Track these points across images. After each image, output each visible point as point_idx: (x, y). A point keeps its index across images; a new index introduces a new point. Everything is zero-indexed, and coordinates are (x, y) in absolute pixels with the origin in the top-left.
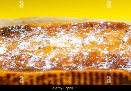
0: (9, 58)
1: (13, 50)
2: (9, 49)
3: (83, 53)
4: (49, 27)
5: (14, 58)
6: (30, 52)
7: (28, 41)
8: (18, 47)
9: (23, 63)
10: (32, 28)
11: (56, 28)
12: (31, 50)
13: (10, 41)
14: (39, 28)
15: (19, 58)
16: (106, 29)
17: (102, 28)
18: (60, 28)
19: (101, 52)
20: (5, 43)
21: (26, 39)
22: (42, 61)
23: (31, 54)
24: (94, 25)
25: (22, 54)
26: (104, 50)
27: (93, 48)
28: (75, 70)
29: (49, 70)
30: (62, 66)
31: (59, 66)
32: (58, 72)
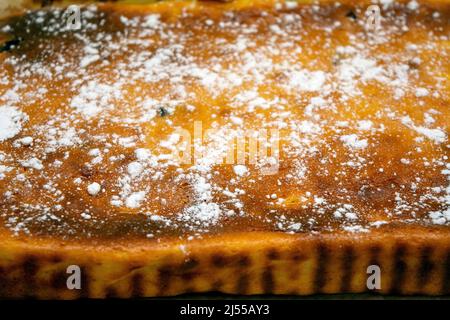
0: (35, 163)
1: (51, 122)
2: (35, 114)
3: (343, 138)
4: (188, 18)
5: (58, 163)
6: (123, 131)
7: (112, 80)
8: (73, 105)
9: (94, 188)
10: (124, 19)
11: (216, 22)
12: (129, 121)
13: (37, 76)
14: (152, 20)
15: (76, 161)
16: (405, 28)
17: (392, 23)
18: (234, 20)
19: (416, 134)
20: (19, 84)
21: (103, 70)
22: (177, 180)
23: (126, 142)
24: (358, 11)
25: (91, 145)
26: (422, 124)
27: (379, 115)
28: (331, 237)
29: (214, 230)
30: (265, 211)
31: (255, 212)
32: (252, 243)
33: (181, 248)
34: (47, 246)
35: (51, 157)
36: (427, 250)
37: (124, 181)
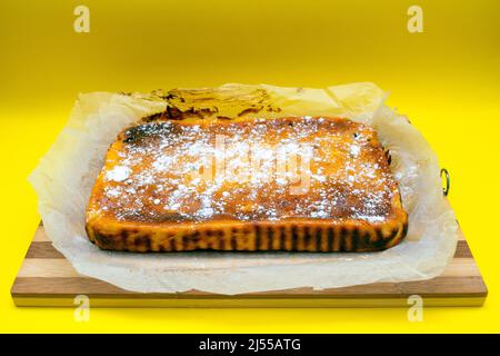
0: (132, 191)
1: (142, 173)
2: (136, 169)
5: (143, 191)
6: (174, 177)
7: (172, 154)
8: (153, 166)
9: (157, 201)
10: (183, 128)
11: (226, 128)
12: (177, 173)
13: (139, 153)
14: (196, 128)
15: (151, 190)
20: (130, 157)
21: (169, 150)
22: (195, 198)
23: (175, 182)
24: (294, 123)
25: (159, 183)
28: (261, 223)
29: (208, 220)
30: (234, 211)
31: (230, 212)
32: (225, 225)
33: (192, 227)
34: (131, 226)
35: (140, 188)
36: (306, 229)
37: (171, 199)
